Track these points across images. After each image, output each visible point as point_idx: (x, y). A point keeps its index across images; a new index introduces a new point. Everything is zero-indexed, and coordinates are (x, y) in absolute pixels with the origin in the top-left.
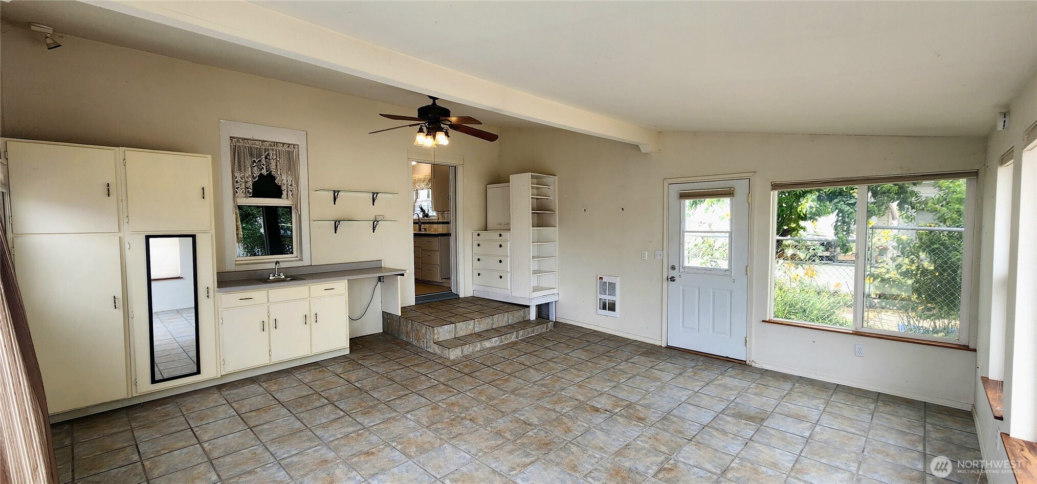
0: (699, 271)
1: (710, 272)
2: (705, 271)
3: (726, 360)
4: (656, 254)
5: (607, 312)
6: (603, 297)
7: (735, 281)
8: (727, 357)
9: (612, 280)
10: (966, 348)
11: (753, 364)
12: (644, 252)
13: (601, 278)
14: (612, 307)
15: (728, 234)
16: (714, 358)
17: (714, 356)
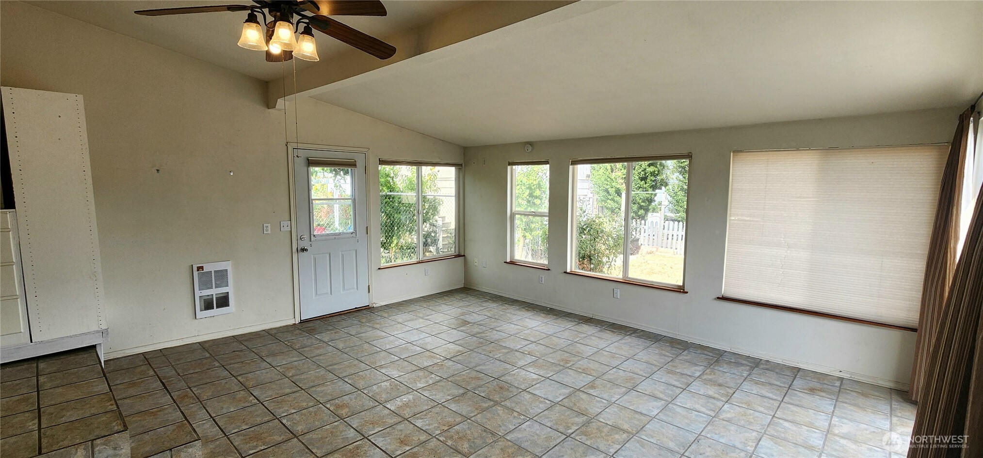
0: (328, 237)
1: (339, 236)
2: (335, 237)
3: (356, 311)
4: (282, 226)
5: (215, 311)
6: (206, 292)
7: (359, 241)
8: (356, 308)
9: (221, 266)
10: (459, 256)
11: (375, 305)
12: (267, 225)
13: (200, 268)
14: (223, 301)
15: (350, 202)
16: (346, 313)
17: (346, 312)
